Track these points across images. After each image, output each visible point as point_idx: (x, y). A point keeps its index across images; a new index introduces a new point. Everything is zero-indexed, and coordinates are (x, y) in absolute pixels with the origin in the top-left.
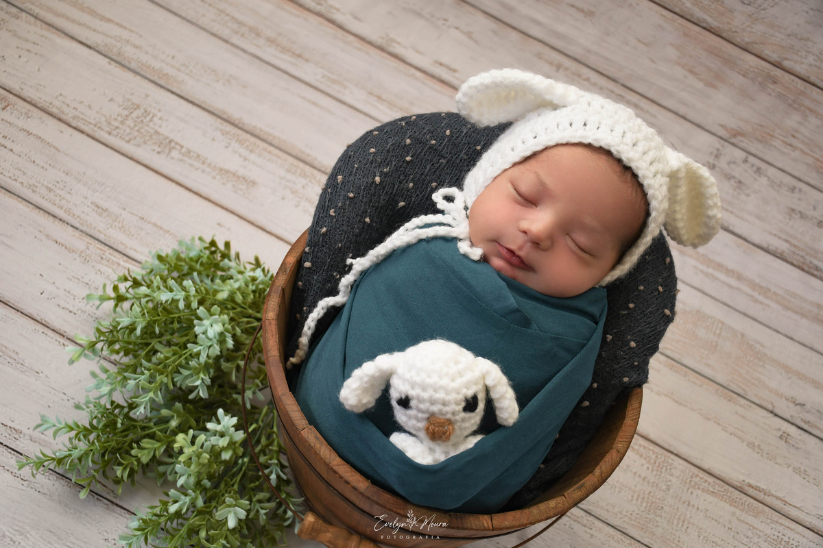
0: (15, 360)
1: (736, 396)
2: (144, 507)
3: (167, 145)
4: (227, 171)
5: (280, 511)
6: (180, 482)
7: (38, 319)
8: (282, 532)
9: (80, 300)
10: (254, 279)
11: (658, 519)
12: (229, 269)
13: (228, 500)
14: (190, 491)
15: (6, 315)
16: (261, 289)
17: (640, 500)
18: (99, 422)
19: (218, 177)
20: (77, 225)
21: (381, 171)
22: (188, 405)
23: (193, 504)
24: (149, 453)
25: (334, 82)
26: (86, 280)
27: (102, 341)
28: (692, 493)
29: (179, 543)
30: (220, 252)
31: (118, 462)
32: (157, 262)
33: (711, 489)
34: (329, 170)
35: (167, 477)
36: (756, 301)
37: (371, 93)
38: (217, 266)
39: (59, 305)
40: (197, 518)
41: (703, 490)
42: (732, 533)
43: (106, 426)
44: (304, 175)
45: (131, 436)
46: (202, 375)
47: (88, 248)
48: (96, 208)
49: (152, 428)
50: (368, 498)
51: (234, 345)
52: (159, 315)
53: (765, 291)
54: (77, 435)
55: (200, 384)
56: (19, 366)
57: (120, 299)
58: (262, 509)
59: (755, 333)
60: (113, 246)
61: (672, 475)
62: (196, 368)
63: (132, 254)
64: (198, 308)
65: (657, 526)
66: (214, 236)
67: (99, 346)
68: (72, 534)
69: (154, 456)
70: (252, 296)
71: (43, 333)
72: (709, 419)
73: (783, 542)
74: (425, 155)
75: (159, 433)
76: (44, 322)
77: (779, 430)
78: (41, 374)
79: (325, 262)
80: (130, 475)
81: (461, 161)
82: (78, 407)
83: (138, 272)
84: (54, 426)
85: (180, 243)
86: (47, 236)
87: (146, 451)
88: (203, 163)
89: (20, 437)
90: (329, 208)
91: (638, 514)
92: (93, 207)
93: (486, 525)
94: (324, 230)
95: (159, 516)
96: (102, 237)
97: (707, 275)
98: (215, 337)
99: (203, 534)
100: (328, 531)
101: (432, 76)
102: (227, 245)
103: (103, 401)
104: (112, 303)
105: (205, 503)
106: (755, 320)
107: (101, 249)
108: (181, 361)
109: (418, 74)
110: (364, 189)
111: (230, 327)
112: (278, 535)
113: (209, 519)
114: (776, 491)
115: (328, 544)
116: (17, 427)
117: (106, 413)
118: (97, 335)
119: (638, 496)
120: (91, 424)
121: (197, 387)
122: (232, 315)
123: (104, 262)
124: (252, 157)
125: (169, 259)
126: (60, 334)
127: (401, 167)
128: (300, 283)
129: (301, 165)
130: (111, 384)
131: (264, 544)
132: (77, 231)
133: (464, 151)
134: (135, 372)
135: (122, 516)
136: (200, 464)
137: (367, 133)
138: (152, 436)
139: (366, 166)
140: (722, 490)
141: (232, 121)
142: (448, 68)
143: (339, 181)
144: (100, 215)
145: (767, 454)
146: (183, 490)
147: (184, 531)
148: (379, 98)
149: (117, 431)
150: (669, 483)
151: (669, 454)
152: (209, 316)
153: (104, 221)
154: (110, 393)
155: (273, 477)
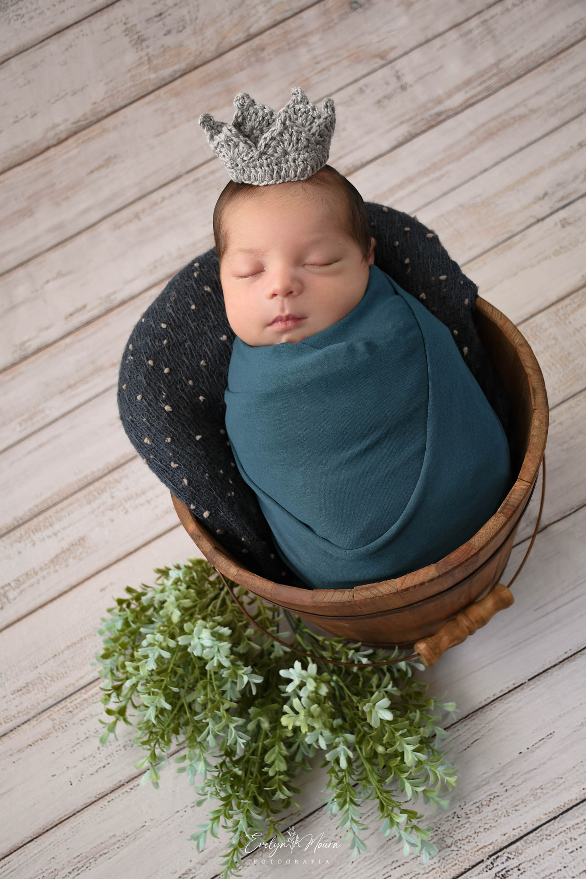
0: (119, 841)
1: (509, 242)
2: (325, 792)
4: (57, 556)
5: (396, 673)
6: (323, 744)
7: (94, 799)
8: (415, 682)
9: (98, 752)
10: (177, 581)
11: (576, 362)
12: (152, 599)
14: (337, 740)
15: (72, 828)
16: (189, 580)
17: (553, 367)
18: (225, 791)
19: (57, 567)
20: (26, 718)
23: (350, 746)
24: (280, 761)
25: (31, 418)
26: (83, 737)
27: (155, 745)
28: (570, 323)
29: (375, 776)
30: (132, 599)
31: (270, 793)
32: (108, 661)
33: (575, 305)
35: (308, 757)
36: (438, 179)
37: (62, 392)
38: (144, 609)
39: (92, 774)
40: (363, 747)
41: (573, 312)
43: (232, 787)
45: (255, 770)
46: (241, 672)
47: (53, 720)
48: (20, 693)
49: (258, 747)
51: (230, 629)
53: (434, 167)
55: (248, 678)
56: (127, 840)
57: (122, 712)
58: (386, 687)
59: (465, 195)
60: (65, 696)
61: (546, 330)
62: (231, 674)
64: (177, 642)
66: (113, 598)
67: (158, 751)
69: (285, 757)
70: (191, 591)
71: (109, 802)
72: (516, 274)
75: (267, 742)
76: (100, 796)
77: (556, 224)
78: (146, 824)
80: (289, 788)
82: (200, 803)
83: (107, 683)
84: (206, 832)
85: (101, 633)
86: (19, 751)
87: (277, 762)
88: (36, 573)
89: (194, 873)
92: (18, 694)
95: (341, 782)
96: (51, 702)
98: (213, 641)
99: (380, 749)
101: (78, 329)
102: (129, 590)
103: (209, 777)
104: (121, 724)
105: (353, 733)
106: (453, 189)
107: (61, 709)
108: (216, 684)
109: (68, 340)
111: (211, 623)
113: (371, 737)
115: (451, 644)
116: (183, 872)
117: (222, 780)
118: (147, 746)
120: (223, 799)
121: (248, 683)
122: (199, 616)
123: (74, 713)
124: (57, 527)
125: (111, 650)
126: (119, 787)
130: (199, 760)
131: (418, 703)
132: (31, 721)
134: (201, 731)
136: (318, 717)
138: (265, 751)
140: (581, 297)
141: (12, 527)
142: (78, 310)
144: (29, 692)
145: (571, 244)
146: (331, 746)
147: (367, 766)
148: (70, 387)
149: (243, 779)
150: (552, 336)
151: (527, 323)
152: (190, 636)
153: (36, 691)
154: (207, 763)
155: (365, 661)
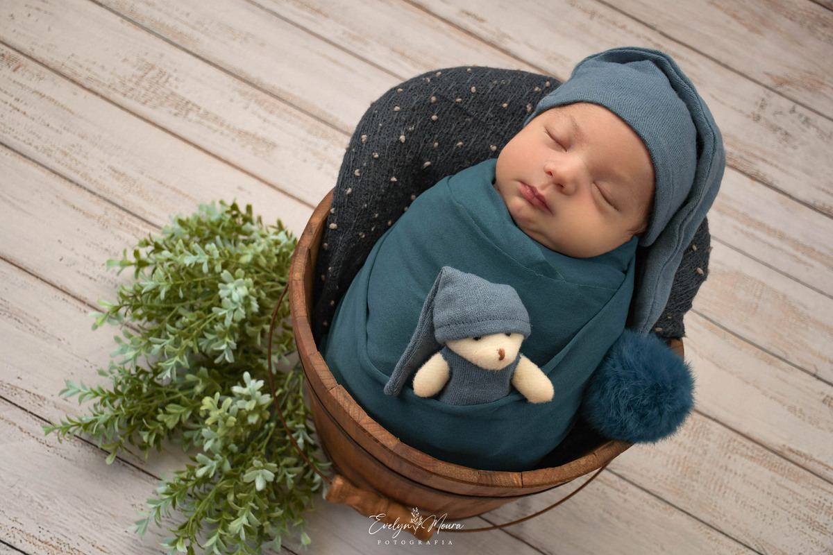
0: (36, 327)
1: (776, 359)
2: (170, 473)
3: (184, 107)
4: (247, 133)
5: (308, 476)
6: (207, 446)
7: (59, 285)
8: (309, 496)
9: (100, 266)
10: (277, 243)
11: (694, 483)
12: (251, 233)
13: (256, 462)
14: (217, 455)
15: (25, 282)
16: (284, 253)
17: (675, 465)
18: (124, 387)
19: (237, 139)
20: (94, 190)
21: (406, 130)
22: (213, 370)
23: (220, 469)
24: (175, 419)
25: (354, 38)
26: (105, 246)
27: (126, 305)
28: (729, 457)
29: (207, 507)
30: (242, 216)
31: (143, 427)
32: (177, 226)
33: (750, 454)
34: (353, 130)
35: (193, 442)
36: (799, 261)
37: (393, 50)
38: (239, 230)
39: (79, 272)
40: (224, 482)
41: (742, 455)
42: (771, 498)
43: (131, 392)
44: (326, 137)
45: (156, 402)
46: (227, 339)
47: (106, 213)
48: (113, 173)
49: (176, 393)
50: (398, 456)
51: (259, 309)
52: (182, 279)
53: (809, 251)
54: (102, 400)
55: (225, 349)
56: (40, 333)
57: (141, 264)
58: (289, 473)
59: (798, 294)
60: (132, 211)
61: (709, 440)
62: (220, 333)
63: (151, 218)
64: (222, 272)
65: (693, 491)
66: (235, 199)
67: (122, 311)
68: (99, 499)
69: (180, 422)
70: (276, 260)
71: (64, 299)
72: (748, 383)
73: (824, 507)
74: (450, 113)
75: (184, 399)
76: (64, 289)
77: (822, 393)
78: (63, 341)
79: (351, 224)
80: (156, 441)
81: (487, 119)
82: (101, 373)
83: (159, 237)
84: (79, 391)
85: (201, 207)
86: (65, 202)
87: (172, 417)
88: (222, 125)
89: (44, 404)
90: (354, 168)
91: (673, 479)
92: (110, 171)
93: (516, 482)
94: (349, 191)
95: (186, 480)
96: (120, 202)
97: (747, 234)
98: (240, 301)
99: (231, 498)
100: (357, 495)
101: (459, 28)
102: (249, 208)
103: (127, 367)
104: (132, 269)
105: (232, 467)
106: (797, 280)
107: (119, 214)
108: (206, 326)
109: (444, 26)
110: (389, 148)
111: (254, 290)
112: (305, 500)
113: (236, 483)
114: (818, 456)
115: (357, 507)
116: (40, 394)
117: (130, 378)
118: (121, 300)
119: (674, 461)
120: (116, 390)
121: (222, 352)
122: (256, 278)
123: (123, 227)
124: (272, 118)
125: (190, 224)
126: (81, 301)
127: (426, 126)
128: (326, 244)
129: (323, 126)
130: (136, 349)
131: (292, 508)
132: (95, 196)
133: (490, 109)
134: (159, 337)
135: (148, 482)
136: (227, 427)
137: (391, 90)
138: (177, 402)
139: (391, 125)
140: (761, 454)
141: (250, 81)
142: (475, 17)
143: (363, 140)
144: (118, 179)
145: (810, 418)
146: (210, 454)
147: (211, 495)
148: (402, 54)
149: (142, 396)
150: (706, 448)
151: (707, 420)
152: (232, 279)
153: (122, 185)
154: (135, 358)
155: (300, 441)
